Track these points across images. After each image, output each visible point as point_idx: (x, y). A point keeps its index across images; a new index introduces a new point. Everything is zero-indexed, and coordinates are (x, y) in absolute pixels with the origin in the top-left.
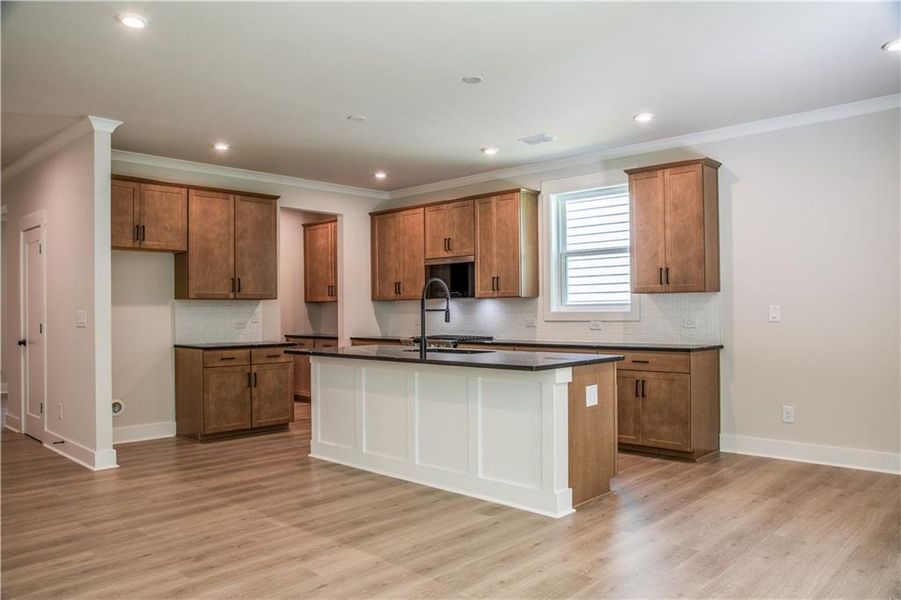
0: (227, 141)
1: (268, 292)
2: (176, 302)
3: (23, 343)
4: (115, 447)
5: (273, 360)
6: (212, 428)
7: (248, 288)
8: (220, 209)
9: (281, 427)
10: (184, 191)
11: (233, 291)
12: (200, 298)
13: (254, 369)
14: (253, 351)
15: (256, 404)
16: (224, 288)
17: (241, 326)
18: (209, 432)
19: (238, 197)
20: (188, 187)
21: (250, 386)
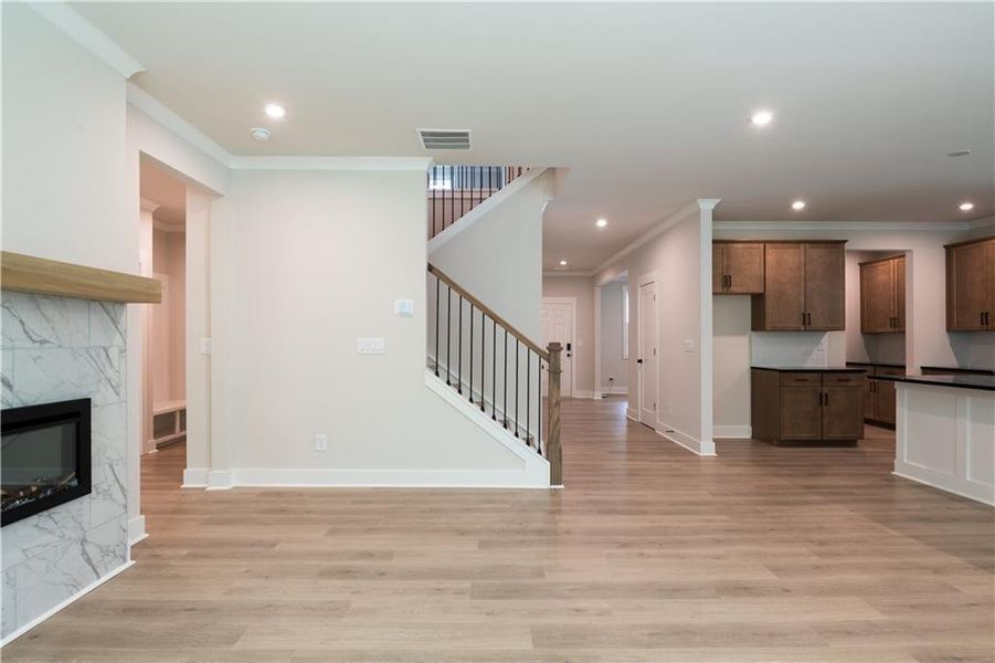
0: (803, 199)
1: (837, 324)
2: (753, 333)
3: (640, 361)
4: (714, 440)
5: (844, 383)
6: (787, 435)
7: (817, 321)
8: (792, 257)
9: (849, 443)
10: (762, 246)
11: (804, 323)
12: (774, 330)
13: (825, 390)
14: (825, 375)
15: (826, 421)
16: (796, 322)
17: (808, 353)
18: (783, 438)
19: (807, 245)
20: (765, 242)
21: (821, 403)
